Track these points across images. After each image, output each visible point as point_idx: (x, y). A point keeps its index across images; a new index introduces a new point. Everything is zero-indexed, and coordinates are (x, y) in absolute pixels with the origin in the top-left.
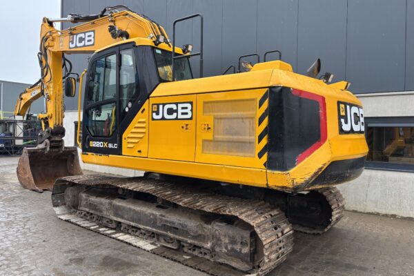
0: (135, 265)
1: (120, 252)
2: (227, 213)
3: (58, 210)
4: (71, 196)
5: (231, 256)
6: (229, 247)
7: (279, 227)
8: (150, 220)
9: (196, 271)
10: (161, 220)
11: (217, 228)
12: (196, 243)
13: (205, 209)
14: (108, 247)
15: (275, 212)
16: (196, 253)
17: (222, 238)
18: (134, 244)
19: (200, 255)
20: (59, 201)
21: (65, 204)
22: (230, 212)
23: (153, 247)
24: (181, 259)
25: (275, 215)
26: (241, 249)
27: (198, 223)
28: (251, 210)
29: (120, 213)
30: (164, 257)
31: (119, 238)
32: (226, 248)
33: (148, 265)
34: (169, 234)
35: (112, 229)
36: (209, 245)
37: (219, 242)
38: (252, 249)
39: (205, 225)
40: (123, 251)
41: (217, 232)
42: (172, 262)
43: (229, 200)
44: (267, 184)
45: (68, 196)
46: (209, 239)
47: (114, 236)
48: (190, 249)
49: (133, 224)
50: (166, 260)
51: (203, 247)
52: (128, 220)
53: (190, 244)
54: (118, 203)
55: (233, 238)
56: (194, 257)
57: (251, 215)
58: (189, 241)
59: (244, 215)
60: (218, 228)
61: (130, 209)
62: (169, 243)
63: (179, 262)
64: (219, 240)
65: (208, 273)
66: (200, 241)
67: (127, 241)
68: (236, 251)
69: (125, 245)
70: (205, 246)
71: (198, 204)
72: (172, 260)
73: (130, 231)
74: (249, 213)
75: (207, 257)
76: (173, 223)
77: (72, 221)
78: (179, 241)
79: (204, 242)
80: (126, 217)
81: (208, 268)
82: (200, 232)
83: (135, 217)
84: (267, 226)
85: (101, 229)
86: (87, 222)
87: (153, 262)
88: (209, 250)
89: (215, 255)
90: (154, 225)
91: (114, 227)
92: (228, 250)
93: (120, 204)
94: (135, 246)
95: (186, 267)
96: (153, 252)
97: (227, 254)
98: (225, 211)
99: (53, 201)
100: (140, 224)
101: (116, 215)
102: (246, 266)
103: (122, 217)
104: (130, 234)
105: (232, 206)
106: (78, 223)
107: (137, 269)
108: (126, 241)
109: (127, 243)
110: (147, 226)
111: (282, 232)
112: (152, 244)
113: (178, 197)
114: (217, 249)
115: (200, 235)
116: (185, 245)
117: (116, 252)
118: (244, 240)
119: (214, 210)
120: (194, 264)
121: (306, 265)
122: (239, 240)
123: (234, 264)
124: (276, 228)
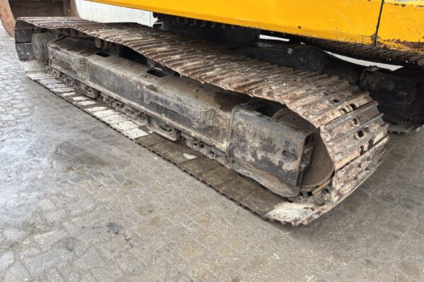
0: (102, 163)
1: (90, 137)
2: (264, 96)
3: (27, 66)
4: (38, 47)
5: (262, 170)
6: (260, 155)
7: (367, 130)
8: (137, 93)
9: (198, 183)
10: (149, 96)
11: (241, 119)
12: (204, 138)
13: (221, 85)
14: (74, 128)
15: (360, 101)
16: (204, 151)
17: (248, 137)
18: (115, 126)
19: (210, 156)
20: (28, 54)
21: (34, 58)
22: (270, 94)
23: (142, 133)
24: (180, 160)
25: (361, 107)
26: (281, 163)
27: (210, 108)
28: (314, 93)
29: (97, 77)
30: (153, 152)
31: (95, 114)
32: (254, 155)
33: (123, 164)
34: (164, 117)
35: (92, 99)
36: (224, 145)
37: (243, 144)
38: (303, 166)
39: (221, 113)
40: (94, 136)
41: (240, 127)
42: (164, 162)
43: (270, 70)
44: (375, 37)
45: (36, 46)
46: (225, 135)
47: (89, 110)
48: (196, 144)
49: (114, 95)
50: (156, 158)
51: (214, 146)
52: (107, 88)
53: (195, 139)
54: (95, 61)
55: (270, 140)
56: (201, 157)
57: (314, 104)
58: (193, 135)
59: (299, 103)
60: (243, 119)
61: (109, 72)
62: (165, 130)
63: (175, 164)
64: (243, 140)
65: (218, 191)
66: (210, 136)
67: (106, 120)
68: (270, 164)
69: (102, 125)
70: (217, 146)
71: (209, 74)
72: (164, 159)
73: (114, 105)
74: (311, 99)
75: (221, 161)
76: (167, 102)
77: (41, 82)
78: (178, 132)
79: (216, 139)
80: (105, 83)
81: (219, 183)
82: (211, 123)
83: (117, 85)
84: (345, 129)
85: (75, 99)
86: (63, 85)
87: (135, 160)
88: (224, 153)
89: (233, 162)
90: (141, 101)
91: (93, 96)
92: (256, 160)
93: (96, 63)
94: (115, 129)
95: (184, 174)
96: (139, 141)
97: (254, 165)
98: (259, 92)
99: (18, 52)
100: (123, 96)
101: (93, 79)
102: (287, 189)
103: (101, 84)
104: (113, 109)
105: (276, 81)
106: (49, 86)
107: (104, 170)
108: (104, 120)
109: (104, 122)
110: (133, 101)
111: (371, 142)
112: (140, 128)
113: (177, 57)
114: (238, 155)
115: (211, 128)
116: (187, 137)
117: (83, 136)
118: (290, 149)
119: (239, 88)
120: (197, 172)
121: (388, 191)
122: (280, 146)
123: (264, 182)
124: (361, 134)
